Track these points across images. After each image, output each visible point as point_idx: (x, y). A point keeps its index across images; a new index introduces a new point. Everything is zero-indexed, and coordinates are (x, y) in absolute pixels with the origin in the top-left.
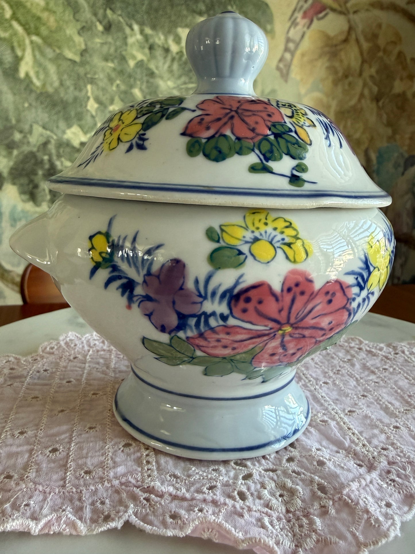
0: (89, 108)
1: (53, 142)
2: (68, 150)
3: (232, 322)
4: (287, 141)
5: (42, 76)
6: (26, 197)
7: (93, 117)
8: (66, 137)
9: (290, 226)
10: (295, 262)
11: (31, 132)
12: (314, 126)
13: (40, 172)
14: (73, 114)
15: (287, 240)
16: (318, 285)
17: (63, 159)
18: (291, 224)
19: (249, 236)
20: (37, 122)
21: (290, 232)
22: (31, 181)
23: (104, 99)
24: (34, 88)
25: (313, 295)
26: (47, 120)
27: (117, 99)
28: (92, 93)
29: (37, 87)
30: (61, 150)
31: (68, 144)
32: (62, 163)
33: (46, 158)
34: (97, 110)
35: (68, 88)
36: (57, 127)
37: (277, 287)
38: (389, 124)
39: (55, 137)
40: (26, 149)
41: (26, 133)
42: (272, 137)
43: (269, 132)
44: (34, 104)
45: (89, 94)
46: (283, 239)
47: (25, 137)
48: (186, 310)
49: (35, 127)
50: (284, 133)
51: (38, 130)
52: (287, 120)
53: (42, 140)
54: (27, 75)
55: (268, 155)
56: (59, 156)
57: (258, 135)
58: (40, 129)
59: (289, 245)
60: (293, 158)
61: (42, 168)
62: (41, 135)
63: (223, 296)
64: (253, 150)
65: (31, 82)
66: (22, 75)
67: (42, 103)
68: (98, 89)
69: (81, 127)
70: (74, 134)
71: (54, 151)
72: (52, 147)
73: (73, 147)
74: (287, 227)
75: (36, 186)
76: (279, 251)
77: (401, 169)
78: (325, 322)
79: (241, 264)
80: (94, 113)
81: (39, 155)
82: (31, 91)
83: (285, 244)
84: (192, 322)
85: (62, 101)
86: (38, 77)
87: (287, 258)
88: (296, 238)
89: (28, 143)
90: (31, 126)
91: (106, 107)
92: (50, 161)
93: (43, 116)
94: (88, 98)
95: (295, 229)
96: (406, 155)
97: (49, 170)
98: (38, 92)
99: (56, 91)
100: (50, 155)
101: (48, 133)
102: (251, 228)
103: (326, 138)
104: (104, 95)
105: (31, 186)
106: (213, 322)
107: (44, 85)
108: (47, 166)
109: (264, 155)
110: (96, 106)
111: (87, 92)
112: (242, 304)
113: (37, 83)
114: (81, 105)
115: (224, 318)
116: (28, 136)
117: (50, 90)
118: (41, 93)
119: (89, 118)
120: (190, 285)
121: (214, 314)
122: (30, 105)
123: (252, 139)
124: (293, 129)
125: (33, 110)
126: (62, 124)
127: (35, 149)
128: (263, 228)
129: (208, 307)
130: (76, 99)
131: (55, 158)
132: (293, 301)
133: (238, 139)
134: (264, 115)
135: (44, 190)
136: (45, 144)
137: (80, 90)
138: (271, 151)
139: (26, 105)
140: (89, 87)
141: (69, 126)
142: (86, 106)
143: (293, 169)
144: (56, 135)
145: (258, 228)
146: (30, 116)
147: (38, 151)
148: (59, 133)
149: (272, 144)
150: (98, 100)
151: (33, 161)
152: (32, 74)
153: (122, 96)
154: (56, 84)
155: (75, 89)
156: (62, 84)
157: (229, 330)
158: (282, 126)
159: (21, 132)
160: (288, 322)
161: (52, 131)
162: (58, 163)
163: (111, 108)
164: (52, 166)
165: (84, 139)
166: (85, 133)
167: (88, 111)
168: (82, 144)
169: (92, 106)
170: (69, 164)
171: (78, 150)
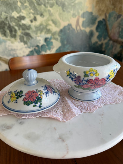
1: (9, 17)
2: (13, 19)
3: (87, 84)
6: (3, 35)
7: (20, 8)
8: (12, 15)
11: (1, 14)
13: (6, 27)
14: (13, 7)
16: (100, 79)
19: (90, 73)
20: (3, 11)
21: (96, 72)
22: (4, 30)
23: (22, 1)
25: (99, 81)
26: (6, 10)
27: (27, 1)
30: (11, 20)
31: (13, 17)
32: (12, 24)
33: (7, 22)
34: (21, 5)
36: (9, 12)
37: (94, 80)
44: (1, 5)
48: (80, 82)
49: (2, 12)
51: (3, 14)
53: (5, 17)
56: (11, 22)
59: (96, 74)
62: (5, 15)
63: (86, 81)
67: (3, 4)
69: (17, 11)
70: (15, 14)
71: (9, 20)
72: (8, 19)
75: (5, 32)
77: (116, 19)
78: (102, 84)
79: (88, 77)
81: (5, 22)
84: (81, 84)
85: (10, 3)
87: (95, 76)
88: (97, 73)
89: (1, 18)
91: (23, 4)
92: (9, 24)
93: (4, 8)
94: (18, 2)
96: (118, 14)
100: (8, 21)
101: (7, 14)
105: (4, 32)
106: (84, 84)
108: (8, 25)
110: (20, 4)
112: (88, 82)
115: (86, 83)
116: (1, 16)
118: (3, 1)
120: (81, 79)
121: (84, 83)
125: (1, 7)
126: (11, 11)
127: (3, 20)
129: (84, 82)
130: (14, 2)
131: (10, 22)
132: (96, 81)
135: (8, 33)
136: (6, 18)
141: (13, 12)
142: (17, 4)
145: (91, 71)
147: (5, 20)
148: (10, 14)
150: (21, 2)
151: (3, 24)
157: (86, 85)
160: (95, 84)
161: (8, 13)
162: (11, 24)
163: (25, 4)
164: (10, 25)
165: (18, 15)
166: (18, 13)
167: (18, 6)
168: (18, 17)
169: (19, 4)
170: (14, 24)
171: (16, 19)
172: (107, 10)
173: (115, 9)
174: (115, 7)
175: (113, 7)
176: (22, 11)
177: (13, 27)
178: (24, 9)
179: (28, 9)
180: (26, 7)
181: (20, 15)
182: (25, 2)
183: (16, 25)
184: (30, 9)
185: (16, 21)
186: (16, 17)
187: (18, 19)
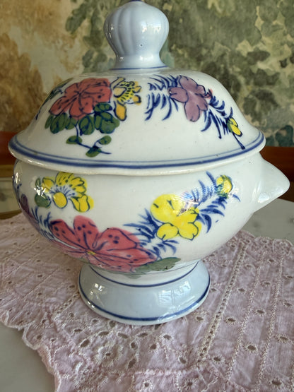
0: (256, 25)
1: (228, 54)
2: (238, 59)
3: (55, 239)
4: (103, 118)
5: (223, 5)
7: (259, 32)
8: (237, 49)
9: (82, 185)
10: (80, 211)
11: (213, 48)
12: (140, 101)
14: (243, 31)
15: (76, 195)
17: (234, 66)
18: (84, 183)
19: (54, 188)
20: (218, 40)
23: (269, 16)
24: (217, 15)
25: (98, 236)
26: (225, 37)
27: (280, 15)
28: (260, 12)
29: (219, 14)
30: (233, 60)
31: (239, 54)
32: (233, 69)
33: (222, 66)
34: (263, 26)
35: (241, 11)
36: (232, 42)
37: (70, 225)
39: (229, 50)
40: (209, 60)
41: (210, 49)
42: (92, 115)
43: (92, 111)
44: (216, 26)
45: (257, 14)
46: (74, 194)
47: (209, 52)
49: (216, 43)
50: (104, 112)
51: (218, 46)
52: (113, 99)
53: (221, 53)
54: (213, 5)
55: (83, 130)
56: (231, 64)
57: (83, 113)
58: (220, 45)
59: (77, 199)
60: (102, 132)
61: (219, 74)
62: (220, 49)
63: (45, 223)
64: (76, 126)
65: (216, 11)
66: (209, 6)
67: (222, 25)
68: (265, 9)
69: (249, 41)
70: (244, 46)
71: (228, 61)
72: (227, 58)
73: (243, 57)
74: (79, 185)
76: (70, 202)
78: (122, 254)
79: (48, 206)
80: (260, 29)
81: (218, 64)
82: (215, 17)
83: (74, 198)
85: (237, 22)
86: (220, 6)
87: (74, 207)
88: (83, 194)
89: (211, 56)
90: (214, 44)
91: (270, 22)
92: (225, 68)
93: (222, 34)
94: (257, 17)
95: (85, 188)
97: (224, 75)
98: (220, 17)
99: (233, 15)
100: (225, 64)
101: (225, 47)
102: (57, 183)
103: (148, 112)
104: (269, 13)
107: (224, 12)
108: (222, 72)
109: (81, 130)
110: (262, 22)
111: (256, 12)
112: (55, 230)
113: (219, 10)
114: (251, 23)
115: (51, 236)
116: (211, 51)
117: (228, 14)
118: (222, 18)
119: (256, 33)
120: (31, 211)
121: (46, 232)
122: (214, 28)
123: (78, 117)
124: (113, 107)
125: (216, 31)
126: (235, 40)
127: (215, 60)
128: (64, 184)
129: (42, 227)
130: (247, 19)
131: (228, 65)
132: (85, 236)
133: (71, 117)
134: (95, 97)
136: (222, 56)
137: (251, 11)
138: (87, 127)
139: (211, 28)
140: (258, 8)
141: (240, 41)
142: (254, 24)
143: (98, 141)
144: (230, 48)
145: (60, 184)
146: (213, 36)
147: (217, 61)
148: (233, 47)
149: (89, 121)
150: (264, 18)
151: (213, 69)
152: (217, 5)
153: (284, 12)
154: (233, 9)
155: (247, 11)
156: (237, 8)
158: (105, 105)
159: (206, 48)
160: (89, 249)
161: (227, 46)
162: (230, 70)
163: (274, 23)
164: (226, 72)
165: (251, 50)
166: (252, 45)
167: (256, 27)
168: (249, 54)
169: (259, 23)
170: (238, 70)
171: (246, 59)
176: (264, 38)
177: (234, 77)
178: (268, 35)
179: (280, 32)
180: (276, 28)
181: (258, 49)
182: (275, 17)
183: (240, 73)
184: (285, 35)
185: (245, 63)
186: (244, 54)
187: (249, 58)
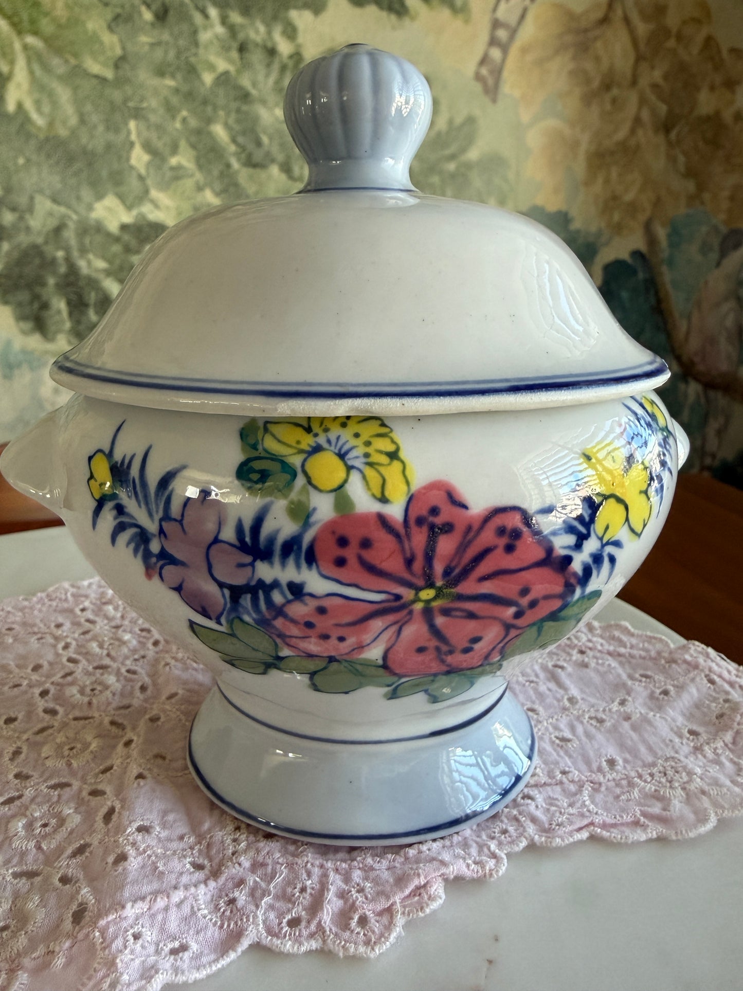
0: (133, 162)
1: (71, 225)
2: (99, 238)
5: (46, 109)
6: (28, 325)
7: (141, 178)
8: (94, 215)
11: (31, 209)
13: (51, 281)
14: (104, 173)
17: (91, 256)
20: (41, 191)
22: (36, 297)
23: (159, 144)
24: (34, 131)
26: (59, 186)
27: (183, 144)
28: (139, 134)
29: (39, 129)
30: (87, 241)
31: (99, 228)
32: (89, 263)
33: (60, 254)
34: (148, 165)
35: (95, 127)
36: (78, 198)
38: (690, 173)
39: (74, 217)
40: (23, 239)
41: (23, 211)
44: (34, 157)
45: (133, 137)
47: (21, 218)
49: (38, 199)
51: (43, 205)
53: (52, 223)
54: (20, 106)
56: (83, 251)
58: (48, 204)
61: (54, 273)
62: (50, 214)
65: (27, 119)
66: (11, 107)
67: (49, 156)
68: (148, 128)
69: (121, 197)
70: (109, 209)
71: (73, 242)
72: (70, 235)
73: (109, 235)
75: (45, 306)
77: (714, 256)
80: (143, 171)
81: (49, 250)
82: (29, 136)
85: (85, 151)
86: (39, 110)
89: (28, 229)
90: (32, 199)
91: (163, 160)
92: (68, 260)
93: (51, 178)
94: (132, 144)
97: (67, 276)
98: (42, 136)
99: (74, 133)
100: (67, 249)
101: (63, 210)
104: (159, 138)
105: (36, 306)
107: (51, 124)
108: (63, 269)
110: (146, 158)
111: (129, 133)
113: (39, 120)
114: (120, 158)
116: (27, 216)
117: (63, 132)
118: (47, 139)
119: (134, 183)
122: (28, 160)
125: (34, 170)
126: (86, 194)
127: (40, 240)
130: (109, 147)
131: (75, 254)
135: (59, 312)
136: (58, 230)
137: (117, 131)
139: (21, 161)
140: (132, 125)
141: (100, 197)
142: (128, 159)
144: (76, 212)
146: (29, 180)
147: (46, 243)
148: (82, 209)
150: (148, 147)
151: (37, 261)
152: (29, 105)
153: (193, 139)
154: (73, 121)
155: (108, 129)
156: (82, 121)
159: (14, 209)
161: (69, 207)
162: (82, 264)
163: (174, 161)
164: (73, 269)
165: (127, 218)
166: (129, 208)
167: (132, 168)
168: (124, 227)
169: (139, 158)
170: (101, 264)
171: (117, 240)
172: (658, 202)
173: (707, 196)
174: (701, 187)
175: (691, 186)
176: (154, 193)
177: (93, 283)
178: (164, 186)
179: (189, 183)
180: (178, 174)
181: (142, 216)
182: (174, 150)
183: (108, 273)
184: (200, 188)
185: (116, 248)
186: (113, 226)
187: (126, 237)
